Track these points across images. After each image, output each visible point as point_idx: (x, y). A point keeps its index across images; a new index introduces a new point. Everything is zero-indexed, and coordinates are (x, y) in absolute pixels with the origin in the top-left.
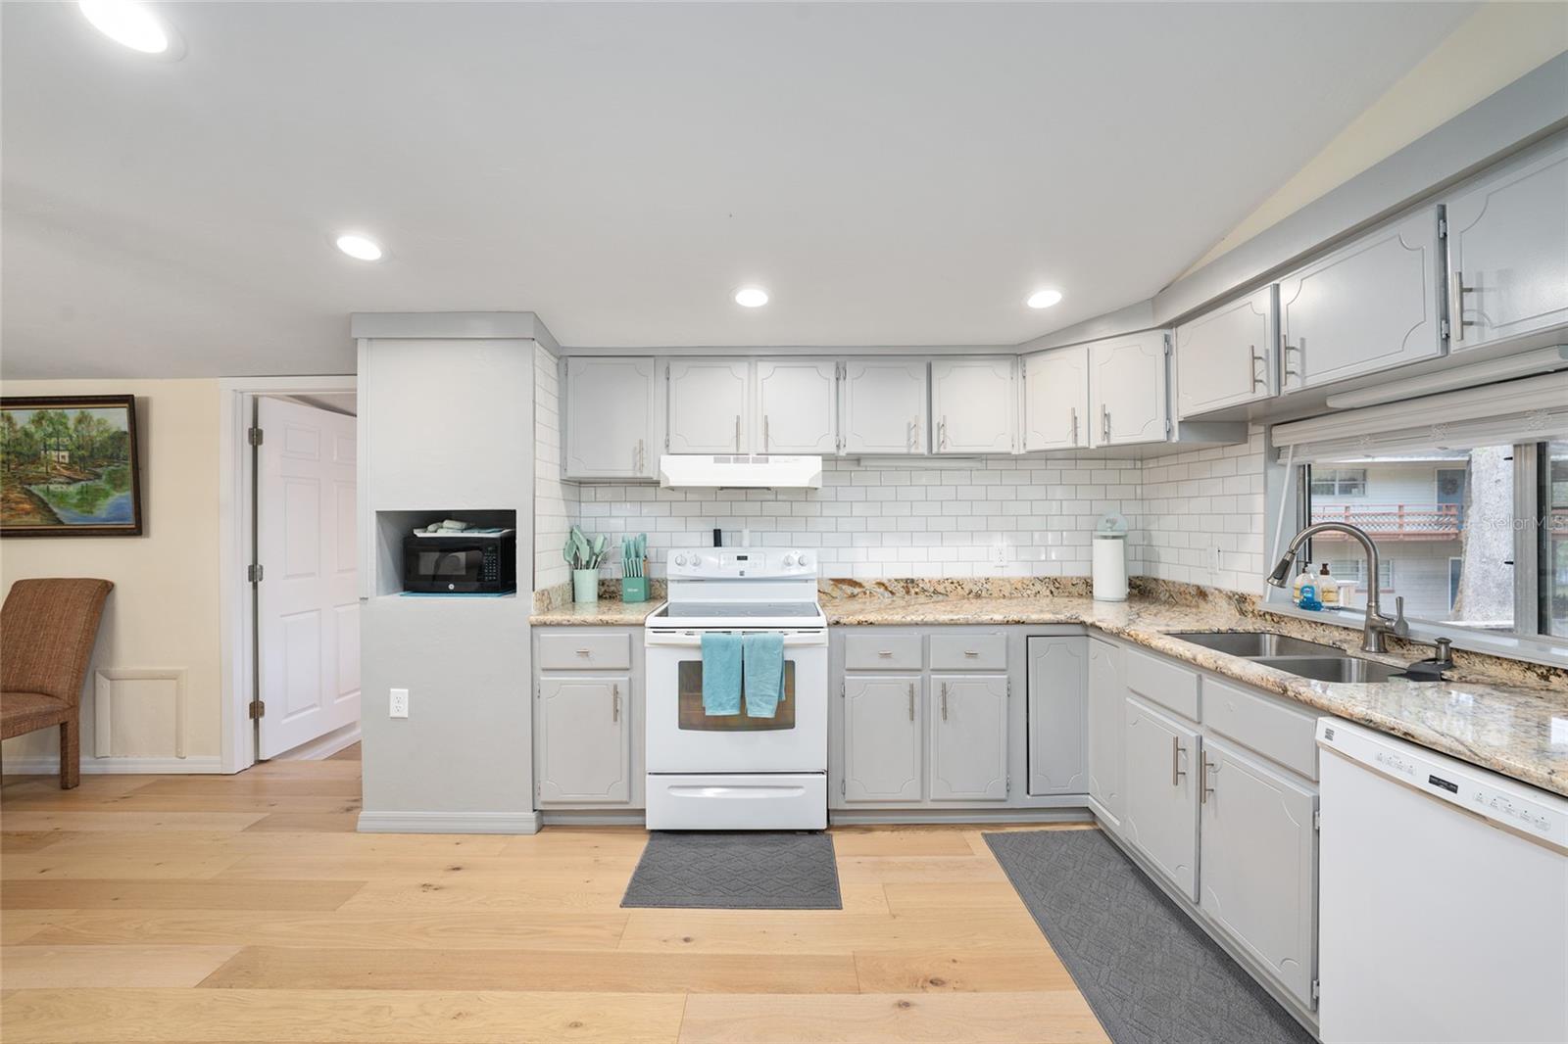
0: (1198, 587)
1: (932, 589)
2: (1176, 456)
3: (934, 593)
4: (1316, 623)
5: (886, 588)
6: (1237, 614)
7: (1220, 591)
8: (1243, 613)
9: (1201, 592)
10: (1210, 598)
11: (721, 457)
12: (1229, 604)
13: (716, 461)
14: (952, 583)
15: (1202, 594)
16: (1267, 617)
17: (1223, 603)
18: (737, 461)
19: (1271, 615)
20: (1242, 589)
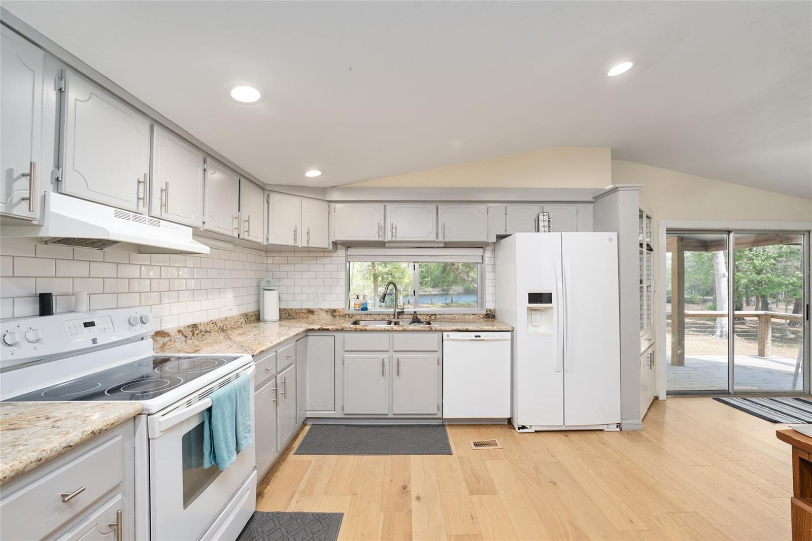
0: (309, 309)
1: (204, 330)
2: (279, 253)
3: (205, 332)
4: (368, 314)
5: (183, 335)
6: (331, 317)
7: (322, 309)
8: (334, 316)
9: (310, 311)
10: (316, 313)
11: (121, 211)
12: (327, 314)
13: (117, 215)
14: (213, 323)
15: (311, 312)
16: (346, 316)
17: (324, 314)
18: (135, 219)
19: (348, 315)
20: (333, 307)
